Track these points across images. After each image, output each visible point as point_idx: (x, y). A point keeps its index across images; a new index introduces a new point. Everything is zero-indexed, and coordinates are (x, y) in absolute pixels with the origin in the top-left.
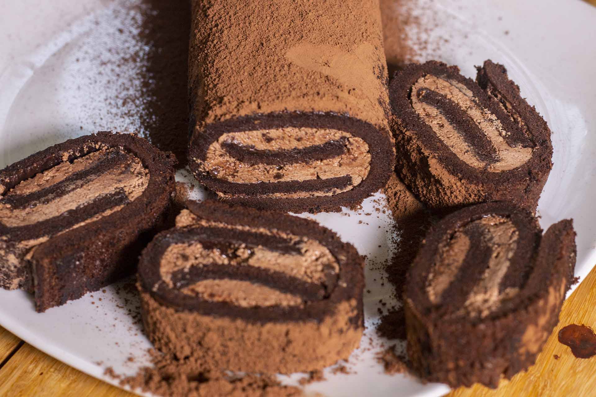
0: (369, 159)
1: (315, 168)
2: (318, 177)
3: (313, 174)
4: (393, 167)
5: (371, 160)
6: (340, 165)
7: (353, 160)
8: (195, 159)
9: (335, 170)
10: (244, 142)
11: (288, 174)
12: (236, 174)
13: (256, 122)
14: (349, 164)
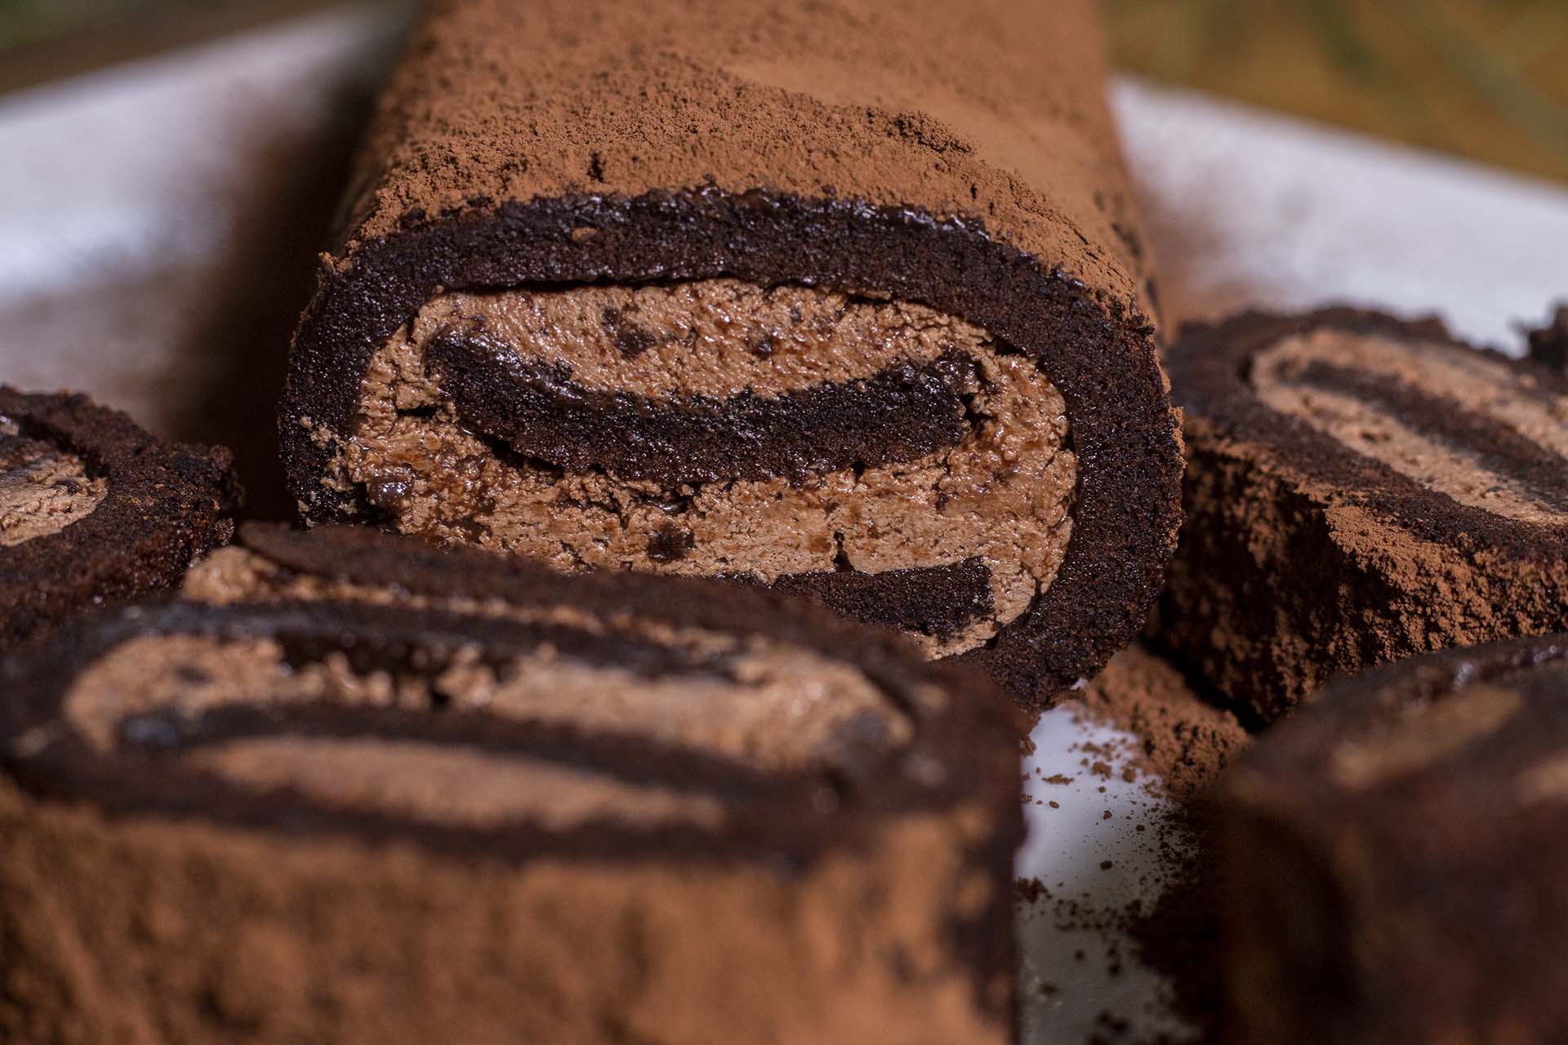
0: (1069, 483)
1: (830, 508)
2: (842, 561)
3: (819, 544)
4: (1173, 533)
5: (1078, 486)
6: (941, 503)
7: (998, 476)
8: (306, 421)
9: (918, 524)
10: (525, 345)
11: (712, 536)
12: (482, 519)
13: (579, 233)
14: (979, 503)
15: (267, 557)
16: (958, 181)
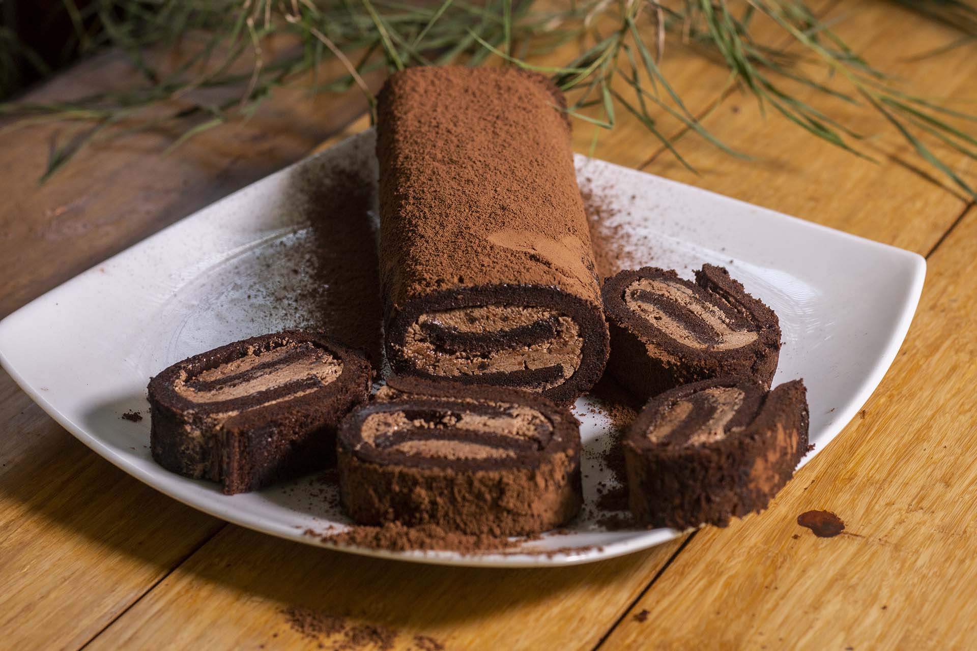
0: (581, 345)
1: (523, 355)
2: (526, 367)
3: (520, 364)
4: (608, 355)
5: (583, 346)
6: (550, 351)
7: (564, 344)
8: (392, 344)
9: (545, 358)
10: (446, 322)
11: (494, 364)
12: (437, 364)
13: (459, 297)
14: (559, 351)
15: (395, 389)
16: (551, 276)
